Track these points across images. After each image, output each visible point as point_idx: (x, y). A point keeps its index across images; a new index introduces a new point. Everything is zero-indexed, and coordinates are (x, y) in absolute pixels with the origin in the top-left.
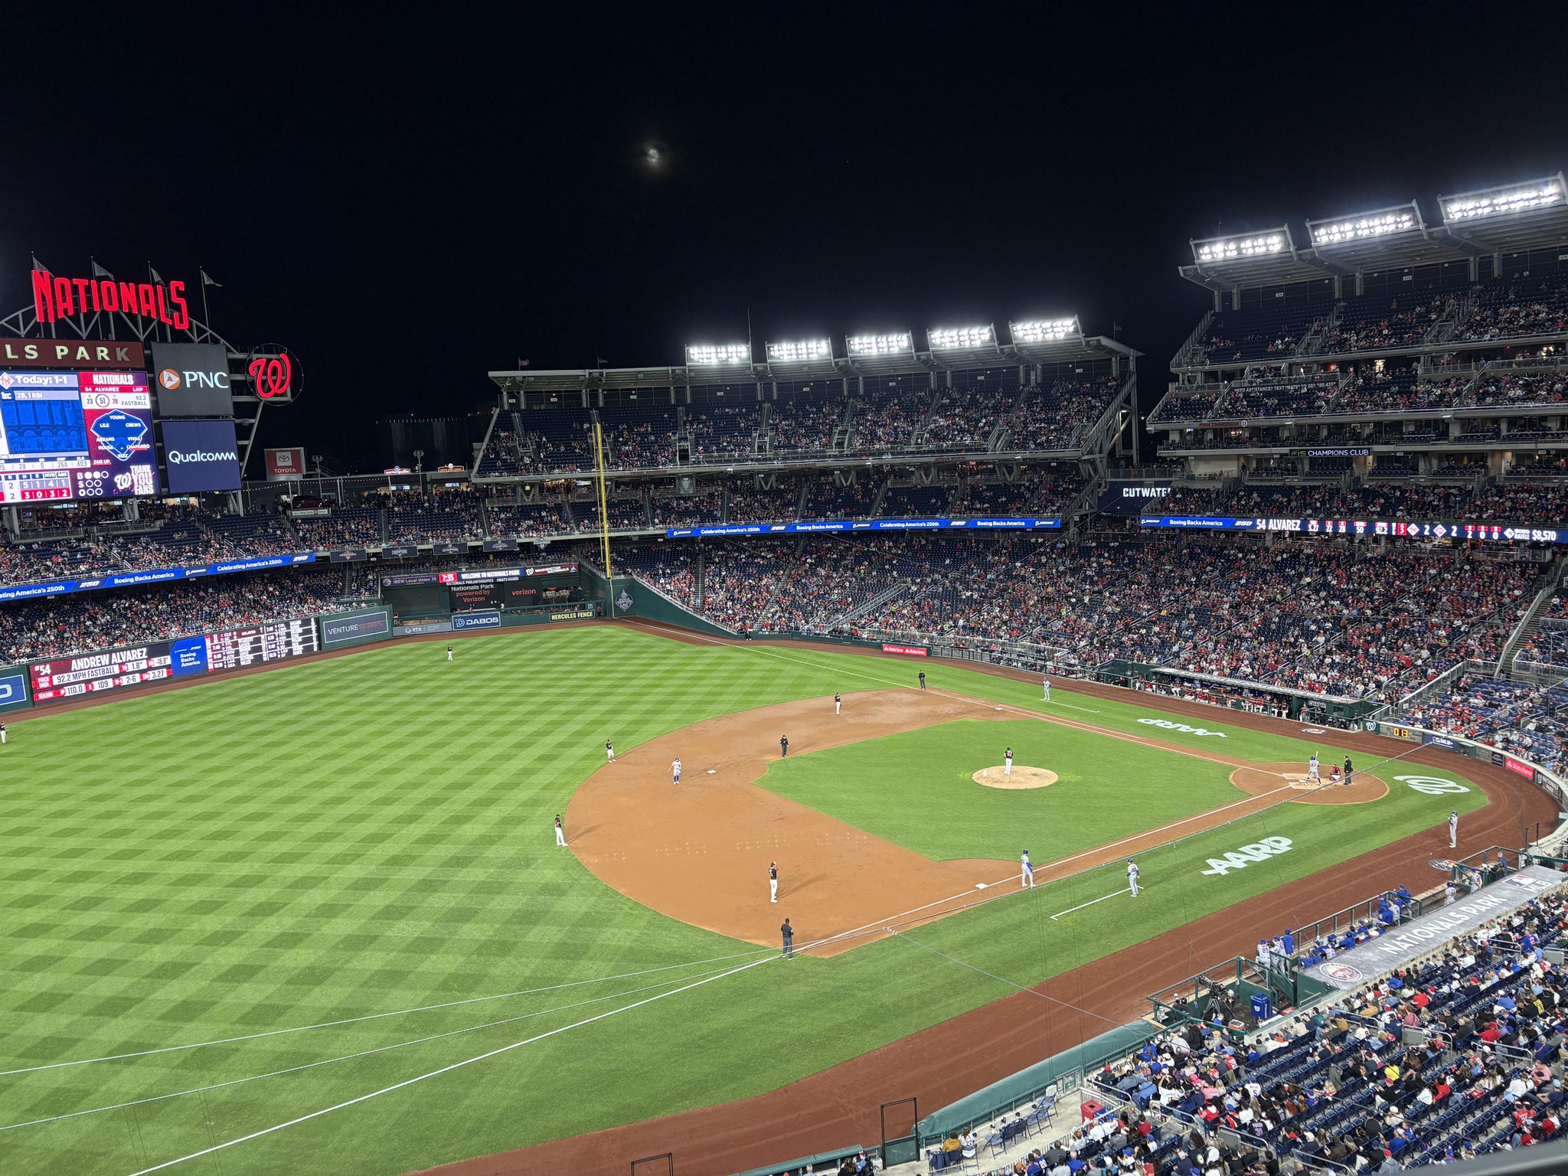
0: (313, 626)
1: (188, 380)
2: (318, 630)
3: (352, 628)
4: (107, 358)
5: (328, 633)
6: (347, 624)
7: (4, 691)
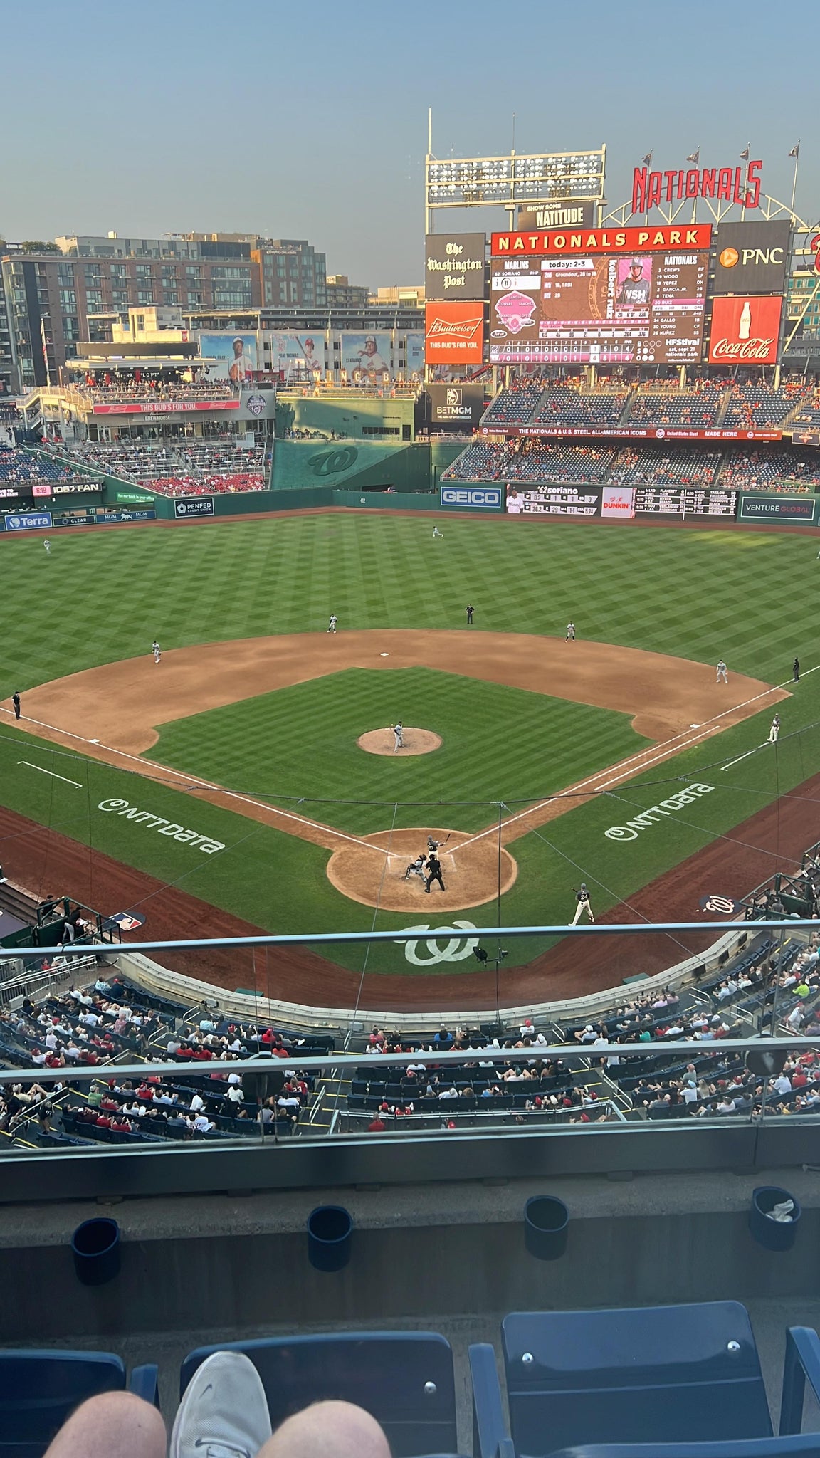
0: (733, 499)
1: (745, 257)
2: (737, 503)
3: (772, 508)
4: (678, 242)
5: (745, 507)
6: (768, 503)
7: (492, 498)
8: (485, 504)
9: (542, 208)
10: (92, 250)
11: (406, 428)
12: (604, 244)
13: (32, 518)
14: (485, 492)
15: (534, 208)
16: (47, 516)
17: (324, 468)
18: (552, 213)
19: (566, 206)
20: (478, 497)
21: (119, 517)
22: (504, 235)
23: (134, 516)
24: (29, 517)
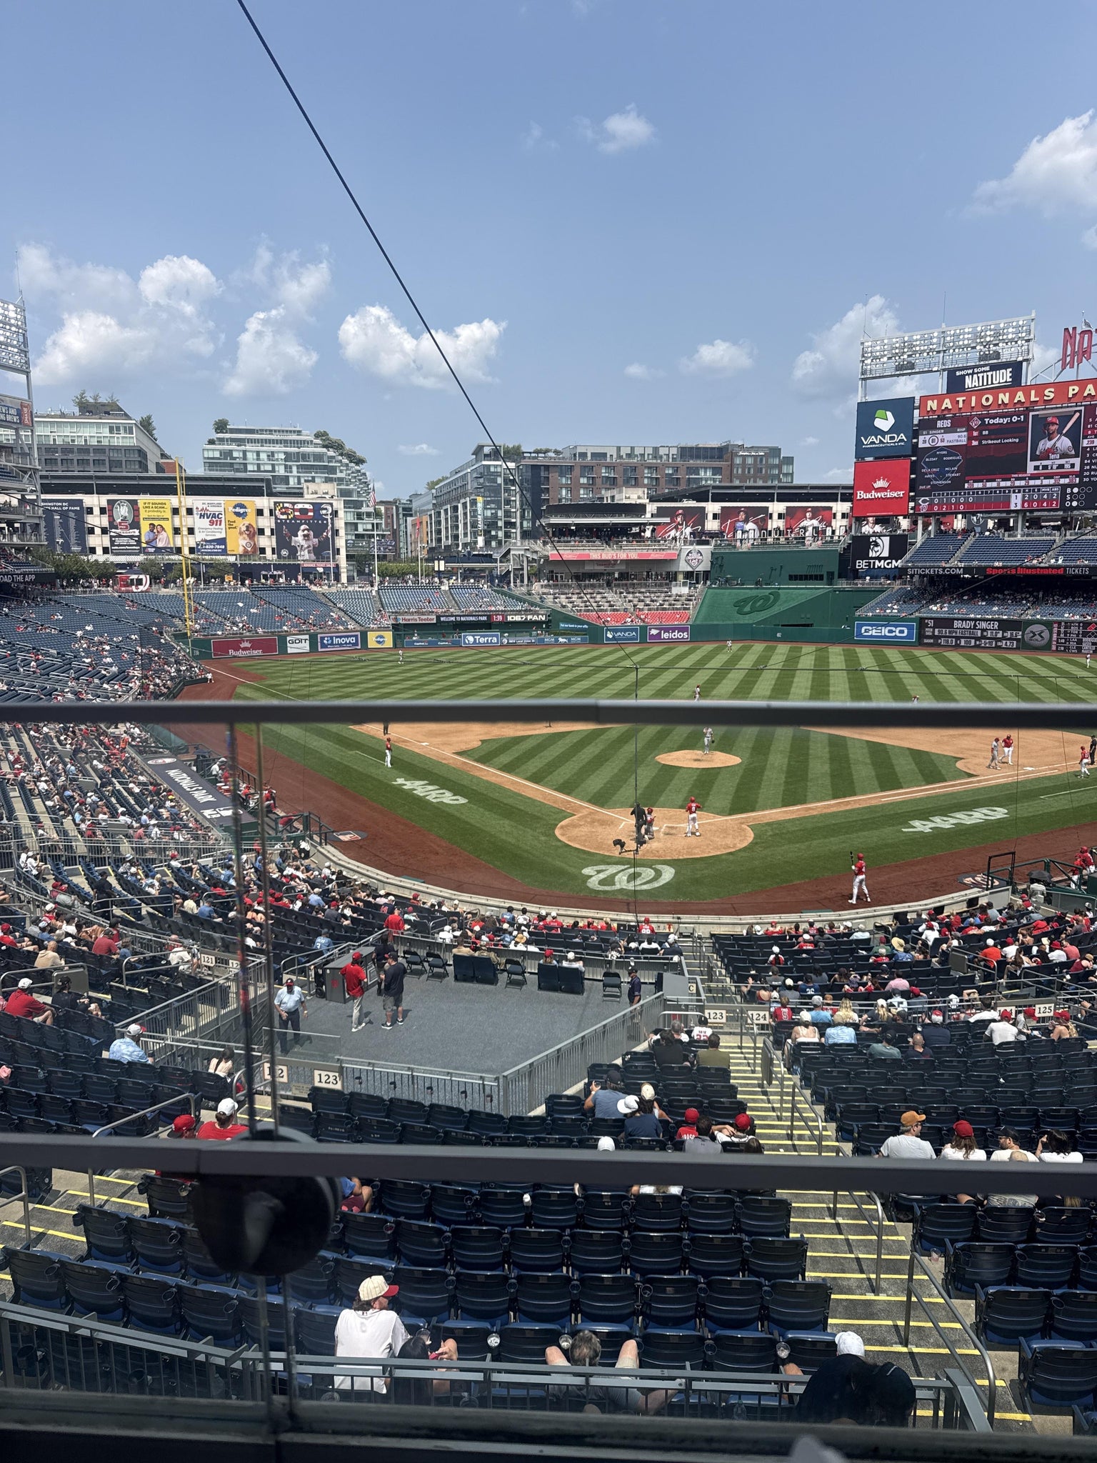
7: (901, 632)
8: (896, 637)
9: (970, 371)
10: (589, 455)
11: (831, 575)
12: (1033, 399)
13: (484, 636)
14: (896, 626)
15: (963, 373)
16: (497, 636)
17: (747, 609)
18: (980, 375)
19: (995, 368)
20: (890, 631)
21: (557, 640)
22: (932, 397)
23: (569, 640)
24: (482, 636)
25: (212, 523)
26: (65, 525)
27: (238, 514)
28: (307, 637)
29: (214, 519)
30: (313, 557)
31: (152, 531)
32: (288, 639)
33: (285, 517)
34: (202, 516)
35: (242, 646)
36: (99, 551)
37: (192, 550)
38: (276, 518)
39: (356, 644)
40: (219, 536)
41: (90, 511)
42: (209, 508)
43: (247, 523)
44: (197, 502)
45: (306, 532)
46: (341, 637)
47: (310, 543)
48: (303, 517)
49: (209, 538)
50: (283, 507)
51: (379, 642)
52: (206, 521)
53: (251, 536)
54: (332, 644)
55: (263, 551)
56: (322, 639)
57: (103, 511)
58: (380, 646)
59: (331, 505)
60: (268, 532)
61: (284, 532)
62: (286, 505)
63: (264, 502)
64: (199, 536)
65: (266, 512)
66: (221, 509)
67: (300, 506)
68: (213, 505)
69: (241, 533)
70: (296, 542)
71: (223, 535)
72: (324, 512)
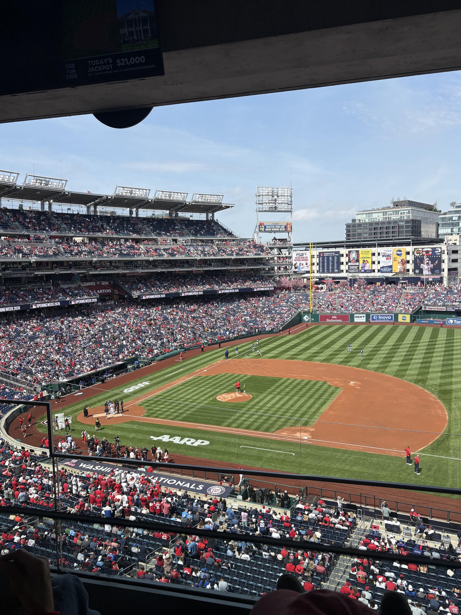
24: (457, 320)
25: (387, 259)
26: (333, 262)
27: (398, 255)
28: (365, 315)
29: (388, 257)
30: (430, 273)
31: (364, 263)
32: (355, 315)
33: (418, 255)
34: (383, 256)
35: (333, 318)
36: (345, 271)
37: (379, 271)
38: (415, 256)
39: (391, 319)
40: (390, 264)
41: (342, 255)
42: (387, 253)
43: (401, 258)
44: (381, 250)
45: (427, 262)
46: (383, 316)
47: (429, 267)
48: (428, 254)
49: (385, 265)
50: (418, 250)
51: (403, 319)
52: (385, 258)
53: (403, 264)
54: (378, 319)
55: (408, 270)
56: (373, 316)
57: (347, 255)
58: (403, 321)
59: (441, 248)
60: (411, 262)
61: (418, 262)
62: (419, 249)
63: (410, 249)
64: (382, 265)
65: (411, 253)
66: (391, 253)
67: (426, 249)
68: (388, 251)
69: (399, 263)
70: (422, 266)
71: (391, 264)
72: (437, 252)
